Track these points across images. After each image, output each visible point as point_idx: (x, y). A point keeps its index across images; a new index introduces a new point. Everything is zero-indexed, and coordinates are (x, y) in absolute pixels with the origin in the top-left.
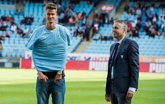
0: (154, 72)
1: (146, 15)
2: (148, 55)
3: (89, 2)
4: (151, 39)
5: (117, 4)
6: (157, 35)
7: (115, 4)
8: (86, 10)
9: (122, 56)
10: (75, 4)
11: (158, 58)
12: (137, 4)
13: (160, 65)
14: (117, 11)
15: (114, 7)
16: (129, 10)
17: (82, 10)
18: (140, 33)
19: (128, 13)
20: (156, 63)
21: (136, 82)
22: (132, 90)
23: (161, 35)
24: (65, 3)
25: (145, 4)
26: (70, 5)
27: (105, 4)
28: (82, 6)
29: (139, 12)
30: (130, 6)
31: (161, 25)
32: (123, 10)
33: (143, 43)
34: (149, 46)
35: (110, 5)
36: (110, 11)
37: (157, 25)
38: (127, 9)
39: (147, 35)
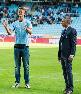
0: (51, 43)
1: (47, 12)
2: (48, 34)
3: (16, 5)
4: (50, 25)
5: (32, 6)
6: (53, 23)
7: (30, 6)
8: (15, 9)
9: (67, 37)
10: (9, 6)
11: (54, 36)
12: (42, 6)
13: (55, 39)
14: (31, 10)
15: (30, 8)
16: (38, 10)
17: (12, 9)
18: (44, 22)
19: (37, 11)
20: (52, 39)
21: (74, 52)
22: (72, 56)
23: (55, 23)
24: (3, 5)
25: (46, 6)
26: (6, 6)
27: (25, 6)
28: (12, 7)
29: (43, 10)
30: (38, 7)
31: (55, 18)
32: (35, 9)
33: (46, 27)
34: (49, 29)
35: (28, 6)
36: (28, 10)
37: (53, 18)
38: (37, 9)
39: (47, 23)
